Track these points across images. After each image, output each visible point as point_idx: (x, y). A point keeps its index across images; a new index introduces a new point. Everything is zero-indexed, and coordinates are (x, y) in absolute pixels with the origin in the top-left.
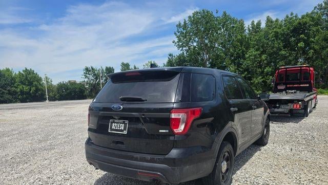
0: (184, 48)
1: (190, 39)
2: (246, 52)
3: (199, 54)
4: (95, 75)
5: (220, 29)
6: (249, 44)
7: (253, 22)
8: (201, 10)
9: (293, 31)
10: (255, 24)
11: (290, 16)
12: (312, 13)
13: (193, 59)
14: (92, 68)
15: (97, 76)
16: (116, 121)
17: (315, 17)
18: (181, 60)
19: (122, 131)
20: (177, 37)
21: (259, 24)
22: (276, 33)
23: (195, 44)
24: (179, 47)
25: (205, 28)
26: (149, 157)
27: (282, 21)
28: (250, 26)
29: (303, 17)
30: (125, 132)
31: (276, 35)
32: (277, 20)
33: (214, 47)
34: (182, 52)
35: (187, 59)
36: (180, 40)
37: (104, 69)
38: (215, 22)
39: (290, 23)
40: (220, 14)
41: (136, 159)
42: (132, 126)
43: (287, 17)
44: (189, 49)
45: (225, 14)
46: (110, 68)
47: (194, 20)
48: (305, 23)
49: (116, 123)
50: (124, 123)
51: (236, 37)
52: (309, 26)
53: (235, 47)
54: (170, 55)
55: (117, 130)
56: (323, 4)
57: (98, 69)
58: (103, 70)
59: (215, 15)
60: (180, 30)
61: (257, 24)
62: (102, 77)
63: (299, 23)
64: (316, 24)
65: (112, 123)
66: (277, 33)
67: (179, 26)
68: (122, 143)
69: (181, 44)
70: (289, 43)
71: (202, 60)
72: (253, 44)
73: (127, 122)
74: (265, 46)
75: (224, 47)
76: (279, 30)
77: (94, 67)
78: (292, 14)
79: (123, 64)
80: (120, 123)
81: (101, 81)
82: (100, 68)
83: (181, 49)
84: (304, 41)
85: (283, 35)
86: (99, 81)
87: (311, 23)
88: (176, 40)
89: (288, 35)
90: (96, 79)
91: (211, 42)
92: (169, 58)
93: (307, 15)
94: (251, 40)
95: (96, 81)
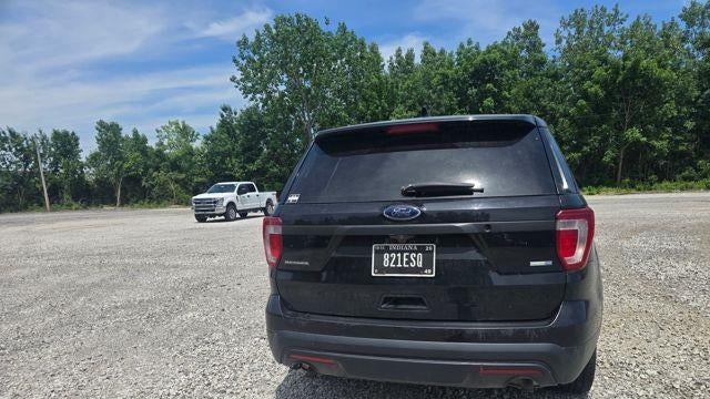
0: (258, 96)
1: (272, 76)
2: (391, 112)
3: (292, 110)
4: (22, 150)
5: (335, 60)
6: (394, 96)
7: (399, 50)
8: (293, 16)
9: (473, 76)
10: (403, 55)
11: (466, 46)
12: (504, 43)
13: (280, 120)
14: (13, 134)
15: (27, 154)
16: (393, 246)
17: (509, 51)
18: (252, 123)
19: (417, 270)
20: (241, 69)
21: (410, 56)
22: (445, 76)
23: (282, 88)
24: (246, 91)
25: (303, 55)
26: (509, 328)
27: (451, 55)
28: (394, 58)
29: (489, 51)
30: (430, 274)
31: (445, 81)
32: (442, 52)
33: (324, 98)
34: (252, 103)
35: (267, 119)
36: (247, 78)
37: (49, 135)
38: (325, 44)
39: (468, 59)
40: (333, 29)
41: (474, 338)
42: (450, 256)
43: (462, 46)
44: (270, 96)
45: (343, 28)
46: (66, 134)
47: (278, 35)
48: (494, 62)
49: (396, 252)
50: (421, 250)
51: (368, 79)
52: (501, 68)
53: (367, 101)
54: (225, 109)
55: (402, 270)
56: (523, 29)
57: (29, 136)
58: (44, 138)
59: (323, 27)
60: (245, 54)
61: (407, 55)
62: (42, 155)
63: (484, 61)
64: (512, 66)
65: (380, 253)
66: (447, 77)
67: (243, 43)
68: (418, 301)
69: (250, 85)
70: (467, 97)
71: (300, 124)
72: (402, 96)
73: (429, 247)
74: (426, 101)
75: (345, 98)
76: (449, 72)
77: (18, 131)
78: (469, 42)
79: (101, 124)
80: (411, 252)
81: (42, 166)
82: (38, 133)
83: (250, 96)
84: (494, 96)
85: (456, 81)
86: (37, 165)
87: (504, 62)
88: (239, 75)
89: (464, 82)
90: (26, 160)
91: (317, 85)
92: (222, 116)
93: (495, 47)
94: (397, 87)
95: (26, 166)
